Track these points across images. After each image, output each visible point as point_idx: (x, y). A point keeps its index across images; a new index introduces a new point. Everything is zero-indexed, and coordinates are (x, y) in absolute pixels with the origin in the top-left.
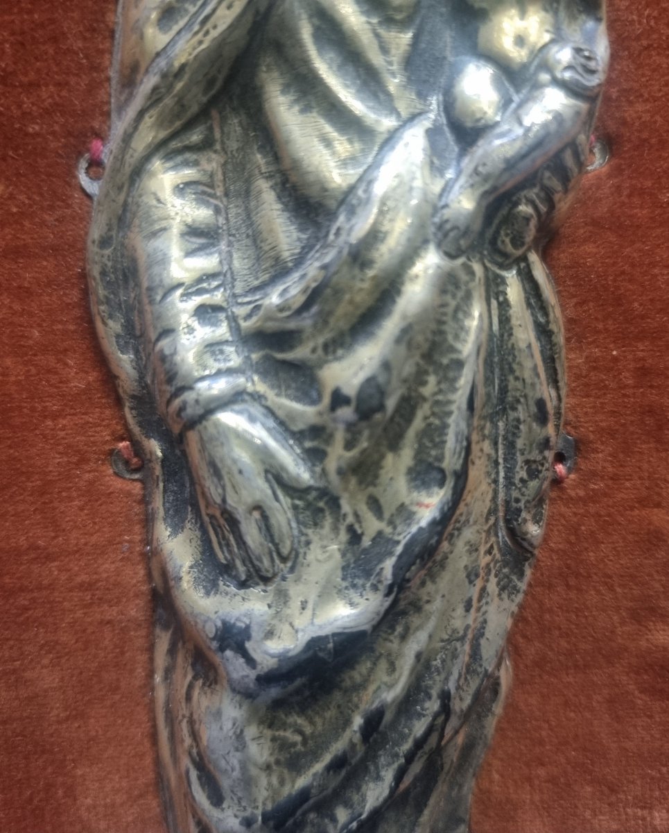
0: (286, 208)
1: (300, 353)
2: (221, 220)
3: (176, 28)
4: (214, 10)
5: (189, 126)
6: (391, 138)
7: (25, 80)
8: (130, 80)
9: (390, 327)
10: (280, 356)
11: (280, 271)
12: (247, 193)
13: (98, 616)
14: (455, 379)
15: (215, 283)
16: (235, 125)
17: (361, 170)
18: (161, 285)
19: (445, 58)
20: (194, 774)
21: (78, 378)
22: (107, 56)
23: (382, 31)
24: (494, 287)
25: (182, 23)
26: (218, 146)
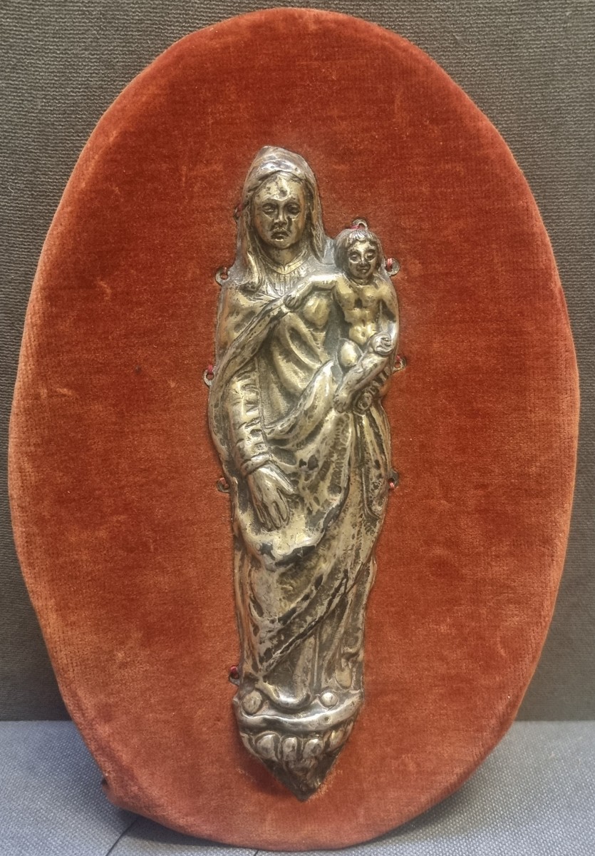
0: (282, 395)
1: (288, 447)
2: (259, 397)
3: (241, 331)
4: (255, 327)
5: (246, 365)
6: (319, 370)
7: (183, 344)
8: (224, 347)
9: (319, 438)
10: (281, 447)
11: (281, 418)
12: (268, 388)
13: (212, 547)
14: (343, 455)
15: (258, 421)
16: (263, 363)
17: (308, 383)
18: (238, 423)
19: (338, 339)
20: (252, 605)
21: (205, 454)
22: (214, 334)
23: (314, 333)
24: (357, 421)
25: (243, 330)
26: (257, 370)
